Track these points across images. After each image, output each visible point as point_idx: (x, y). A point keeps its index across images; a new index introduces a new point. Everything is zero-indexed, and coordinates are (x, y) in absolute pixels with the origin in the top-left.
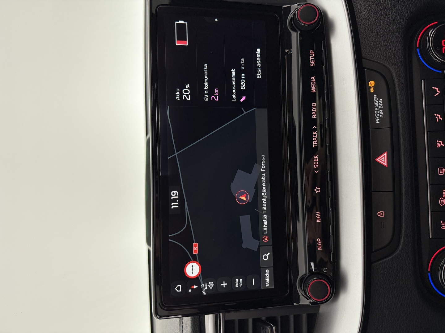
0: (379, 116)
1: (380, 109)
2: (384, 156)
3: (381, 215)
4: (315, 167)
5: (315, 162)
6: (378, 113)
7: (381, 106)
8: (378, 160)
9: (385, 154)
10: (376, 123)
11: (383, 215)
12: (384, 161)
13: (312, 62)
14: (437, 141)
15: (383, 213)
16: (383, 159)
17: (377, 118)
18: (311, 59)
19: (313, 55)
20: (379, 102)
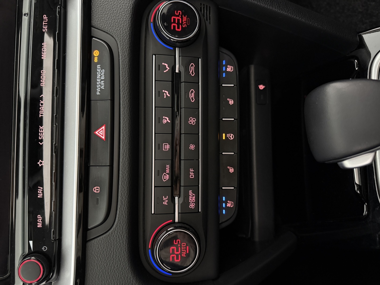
0: (101, 88)
1: (101, 80)
2: (103, 129)
3: (97, 191)
4: (40, 138)
5: (40, 133)
6: (99, 84)
7: (103, 77)
8: (97, 133)
9: (103, 127)
10: (97, 94)
11: (98, 191)
12: (102, 134)
13: (44, 27)
14: (164, 117)
15: (98, 188)
16: (101, 133)
17: (98, 90)
18: (44, 23)
19: (46, 20)
20: (101, 73)
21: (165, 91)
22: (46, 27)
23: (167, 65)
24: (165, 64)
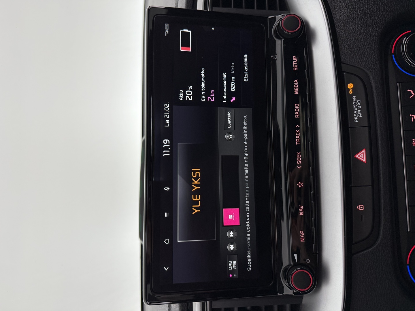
0: (358, 116)
1: (358, 109)
2: (363, 153)
3: (361, 209)
4: (298, 163)
5: (298, 158)
6: (356, 113)
7: (359, 106)
8: (357, 156)
9: (364, 151)
10: (355, 122)
11: (362, 209)
12: (363, 157)
13: (295, 66)
14: (413, 140)
15: (362, 206)
16: (362, 156)
17: (356, 118)
18: (294, 64)
19: (296, 60)
20: (357, 103)
21: (413, 115)
22: (296, 66)
23: (412, 91)
24: (410, 91)
